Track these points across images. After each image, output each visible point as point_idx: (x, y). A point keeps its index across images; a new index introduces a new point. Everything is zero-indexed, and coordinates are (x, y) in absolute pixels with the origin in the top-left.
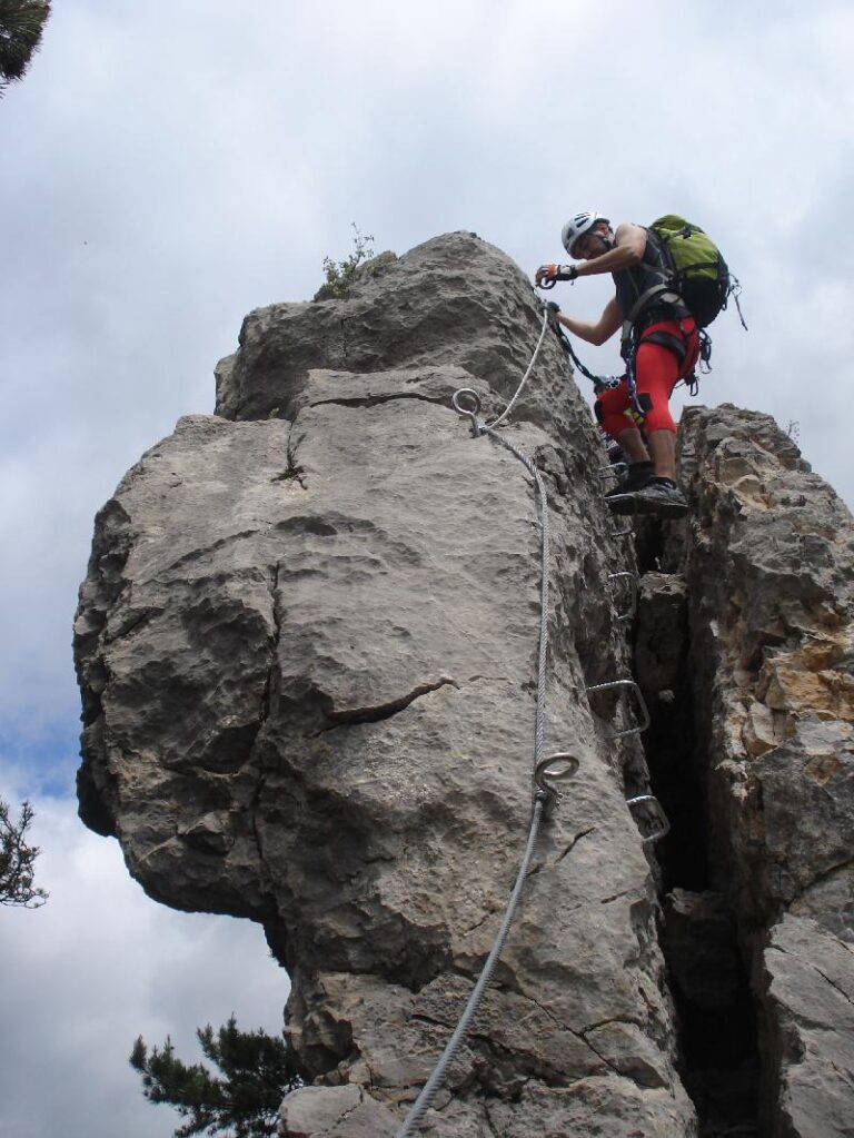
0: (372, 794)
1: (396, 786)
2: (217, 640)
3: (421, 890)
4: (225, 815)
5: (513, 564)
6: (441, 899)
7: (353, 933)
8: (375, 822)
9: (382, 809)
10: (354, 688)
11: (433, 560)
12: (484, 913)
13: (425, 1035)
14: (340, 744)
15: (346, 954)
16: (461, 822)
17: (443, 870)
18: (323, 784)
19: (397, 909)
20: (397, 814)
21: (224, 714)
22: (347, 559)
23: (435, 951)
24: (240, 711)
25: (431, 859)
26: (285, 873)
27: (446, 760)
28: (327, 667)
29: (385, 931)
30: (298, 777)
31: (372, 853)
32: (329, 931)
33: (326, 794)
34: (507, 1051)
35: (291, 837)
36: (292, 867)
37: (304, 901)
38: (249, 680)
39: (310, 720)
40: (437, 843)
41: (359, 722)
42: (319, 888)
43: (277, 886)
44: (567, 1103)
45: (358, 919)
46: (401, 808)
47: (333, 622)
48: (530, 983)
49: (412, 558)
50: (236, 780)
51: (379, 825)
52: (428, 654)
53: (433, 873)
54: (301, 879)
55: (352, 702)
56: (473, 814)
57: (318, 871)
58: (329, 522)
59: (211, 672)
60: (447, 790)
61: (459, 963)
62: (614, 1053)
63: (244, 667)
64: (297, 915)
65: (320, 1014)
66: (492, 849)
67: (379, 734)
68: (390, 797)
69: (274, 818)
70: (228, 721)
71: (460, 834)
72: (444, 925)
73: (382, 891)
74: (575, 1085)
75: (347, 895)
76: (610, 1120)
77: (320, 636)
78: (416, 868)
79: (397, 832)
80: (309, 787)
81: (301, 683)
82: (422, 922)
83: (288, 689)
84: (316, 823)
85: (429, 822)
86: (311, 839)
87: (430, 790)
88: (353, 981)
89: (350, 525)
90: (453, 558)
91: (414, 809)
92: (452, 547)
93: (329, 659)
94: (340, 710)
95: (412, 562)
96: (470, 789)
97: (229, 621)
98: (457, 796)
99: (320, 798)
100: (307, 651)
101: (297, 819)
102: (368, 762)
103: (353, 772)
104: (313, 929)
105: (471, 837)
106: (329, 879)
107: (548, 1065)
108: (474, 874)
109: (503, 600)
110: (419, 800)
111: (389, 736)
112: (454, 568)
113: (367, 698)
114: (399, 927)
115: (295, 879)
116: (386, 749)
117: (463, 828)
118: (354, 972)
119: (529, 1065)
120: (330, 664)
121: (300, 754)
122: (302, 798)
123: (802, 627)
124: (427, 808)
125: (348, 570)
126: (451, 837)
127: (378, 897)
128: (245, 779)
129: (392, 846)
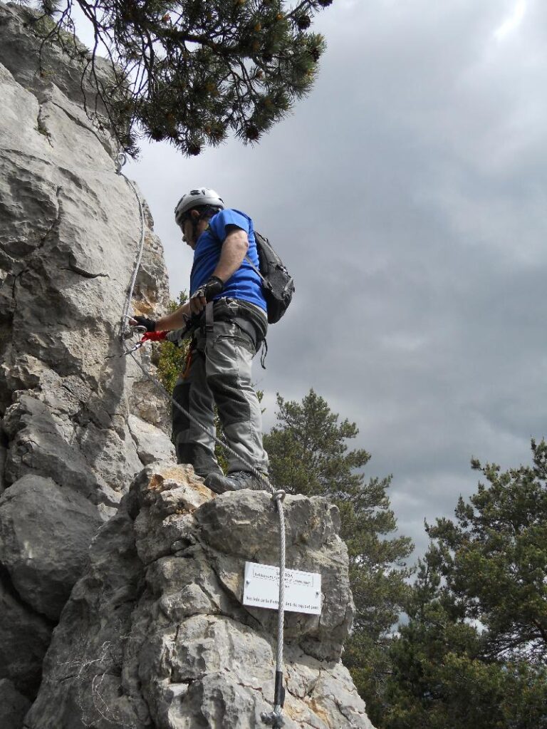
0: (75, 302)
1: (83, 304)
2: (28, 202)
3: (76, 343)
4: (6, 274)
5: (133, 243)
6: (83, 350)
7: (45, 345)
8: (70, 312)
9: (76, 309)
10: (85, 262)
11: (111, 224)
12: (94, 362)
13: (66, 395)
14: (70, 278)
15: (39, 351)
16: (97, 328)
17: (86, 341)
18: (58, 288)
19: (67, 346)
20: (80, 314)
21: (23, 235)
22: (87, 205)
23: (74, 367)
24: (30, 238)
25: (83, 335)
26: (23, 309)
27: (102, 305)
28: (78, 248)
29: (58, 351)
30: (47, 279)
31: (62, 321)
32: (36, 340)
33: (57, 292)
34: (88, 410)
35: (31, 298)
36: (27, 309)
37: (27, 323)
38: (40, 229)
39: (62, 262)
40: (87, 331)
41: (80, 274)
42: (35, 322)
43: (17, 312)
44: (100, 435)
45: (48, 341)
46: (82, 313)
47: (83, 231)
48: (101, 392)
49: (105, 220)
50: (17, 263)
51: (71, 314)
52: (106, 262)
53: (82, 340)
54: (29, 315)
55: (82, 266)
56: (102, 327)
57: (37, 316)
58: (81, 183)
59: (21, 214)
60: (99, 315)
61: (83, 375)
62: (118, 425)
63: (40, 223)
64: (21, 326)
65: (21, 367)
66: (103, 342)
67: (84, 283)
68: (80, 306)
69: (28, 287)
70: (24, 239)
71: (95, 331)
72: (81, 359)
73: (63, 337)
74: (103, 430)
75: (46, 330)
76: (112, 445)
77: (78, 233)
78: (77, 335)
79: (75, 319)
80: (51, 286)
81: (66, 247)
82: (74, 355)
83: (60, 246)
84: (45, 299)
85: (87, 322)
86: (39, 303)
87: (93, 312)
88: (38, 362)
89: (88, 190)
90: (116, 228)
91: (86, 316)
92: (116, 223)
93: (79, 245)
94: (77, 267)
95: (104, 221)
96: (104, 319)
97: (39, 199)
98: (100, 319)
99: (53, 293)
100: (71, 236)
101: (38, 293)
102: (77, 290)
103: (70, 290)
104: (29, 336)
105: (98, 334)
106: (40, 320)
107: (98, 420)
108: (95, 348)
109: (127, 255)
110: (88, 313)
111: (87, 285)
112: (116, 233)
113: (87, 268)
114: (63, 352)
115: (27, 314)
116: (84, 289)
117: (97, 330)
118: (39, 359)
119: (92, 417)
120: (79, 247)
121: (53, 272)
122: (45, 288)
123: (144, 295)
124: (89, 317)
125: (86, 210)
126: (92, 331)
127: (60, 338)
128: (21, 265)
129: (72, 323)
